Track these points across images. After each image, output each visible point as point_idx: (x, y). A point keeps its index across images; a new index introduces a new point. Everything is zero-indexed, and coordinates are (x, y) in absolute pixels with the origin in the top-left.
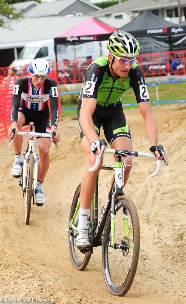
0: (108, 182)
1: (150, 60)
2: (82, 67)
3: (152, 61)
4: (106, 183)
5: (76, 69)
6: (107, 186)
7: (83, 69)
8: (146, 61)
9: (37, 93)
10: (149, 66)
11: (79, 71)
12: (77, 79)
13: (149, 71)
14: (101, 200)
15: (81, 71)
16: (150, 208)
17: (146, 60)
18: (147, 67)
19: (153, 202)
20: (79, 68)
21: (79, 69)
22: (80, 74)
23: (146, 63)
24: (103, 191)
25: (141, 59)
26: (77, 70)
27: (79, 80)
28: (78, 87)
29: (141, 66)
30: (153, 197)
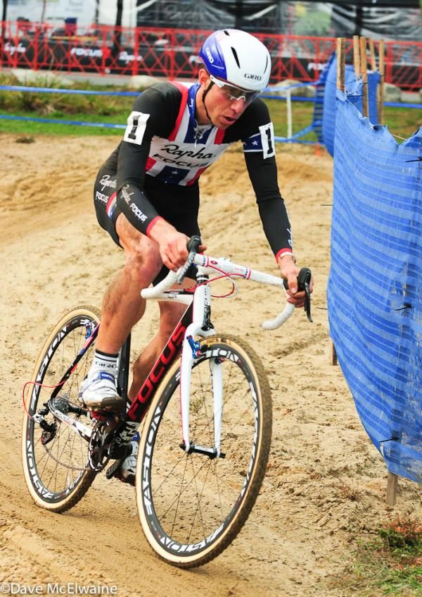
0: (67, 276)
1: (193, 44)
2: (55, 37)
3: (196, 46)
4: (63, 278)
5: (42, 41)
6: (64, 285)
7: (56, 42)
8: (185, 45)
9: (201, 137)
10: (189, 54)
11: (46, 46)
12: (40, 60)
13: (188, 65)
14: (48, 312)
15: (50, 45)
16: (143, 342)
17: (184, 43)
18: (186, 56)
19: (151, 330)
20: (46, 38)
21: (47, 41)
22: (48, 52)
23: (183, 49)
24: (54, 293)
25: (174, 38)
26: (43, 44)
27: (44, 64)
28: (39, 77)
29: (172, 52)
30: (153, 320)
